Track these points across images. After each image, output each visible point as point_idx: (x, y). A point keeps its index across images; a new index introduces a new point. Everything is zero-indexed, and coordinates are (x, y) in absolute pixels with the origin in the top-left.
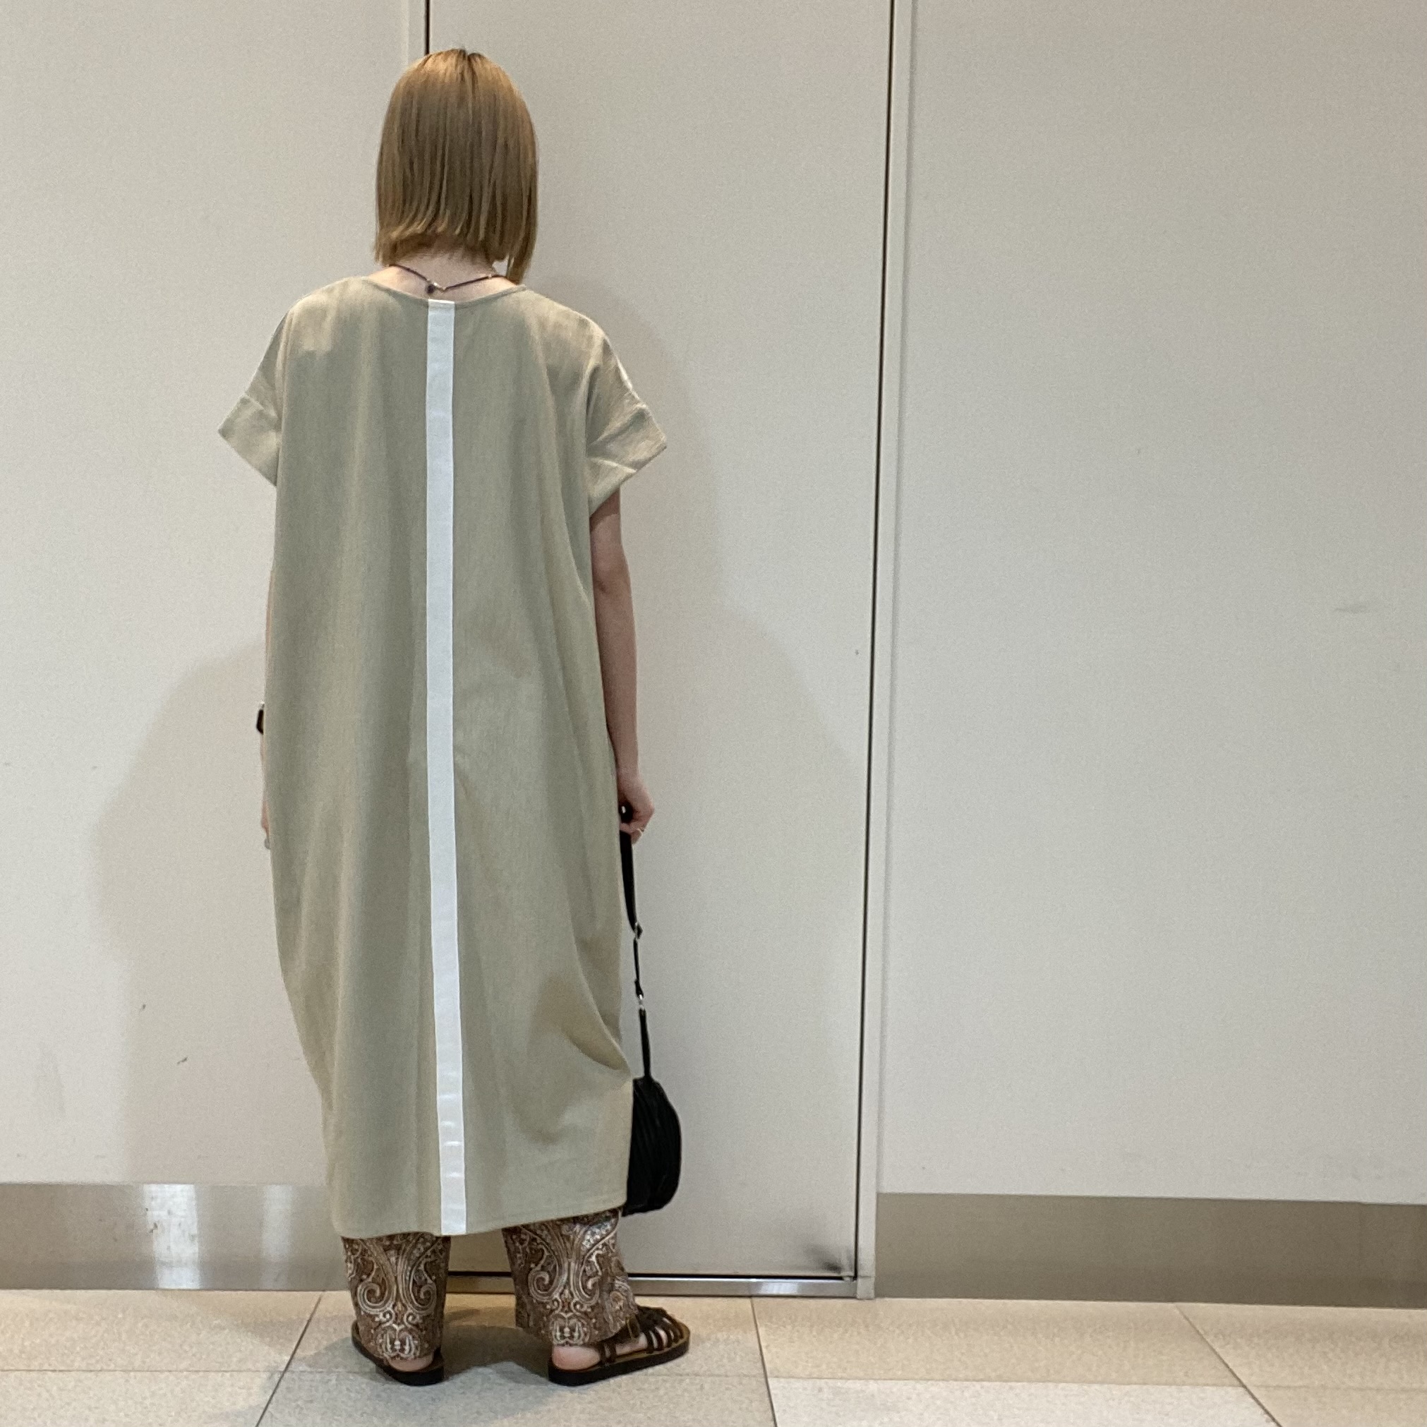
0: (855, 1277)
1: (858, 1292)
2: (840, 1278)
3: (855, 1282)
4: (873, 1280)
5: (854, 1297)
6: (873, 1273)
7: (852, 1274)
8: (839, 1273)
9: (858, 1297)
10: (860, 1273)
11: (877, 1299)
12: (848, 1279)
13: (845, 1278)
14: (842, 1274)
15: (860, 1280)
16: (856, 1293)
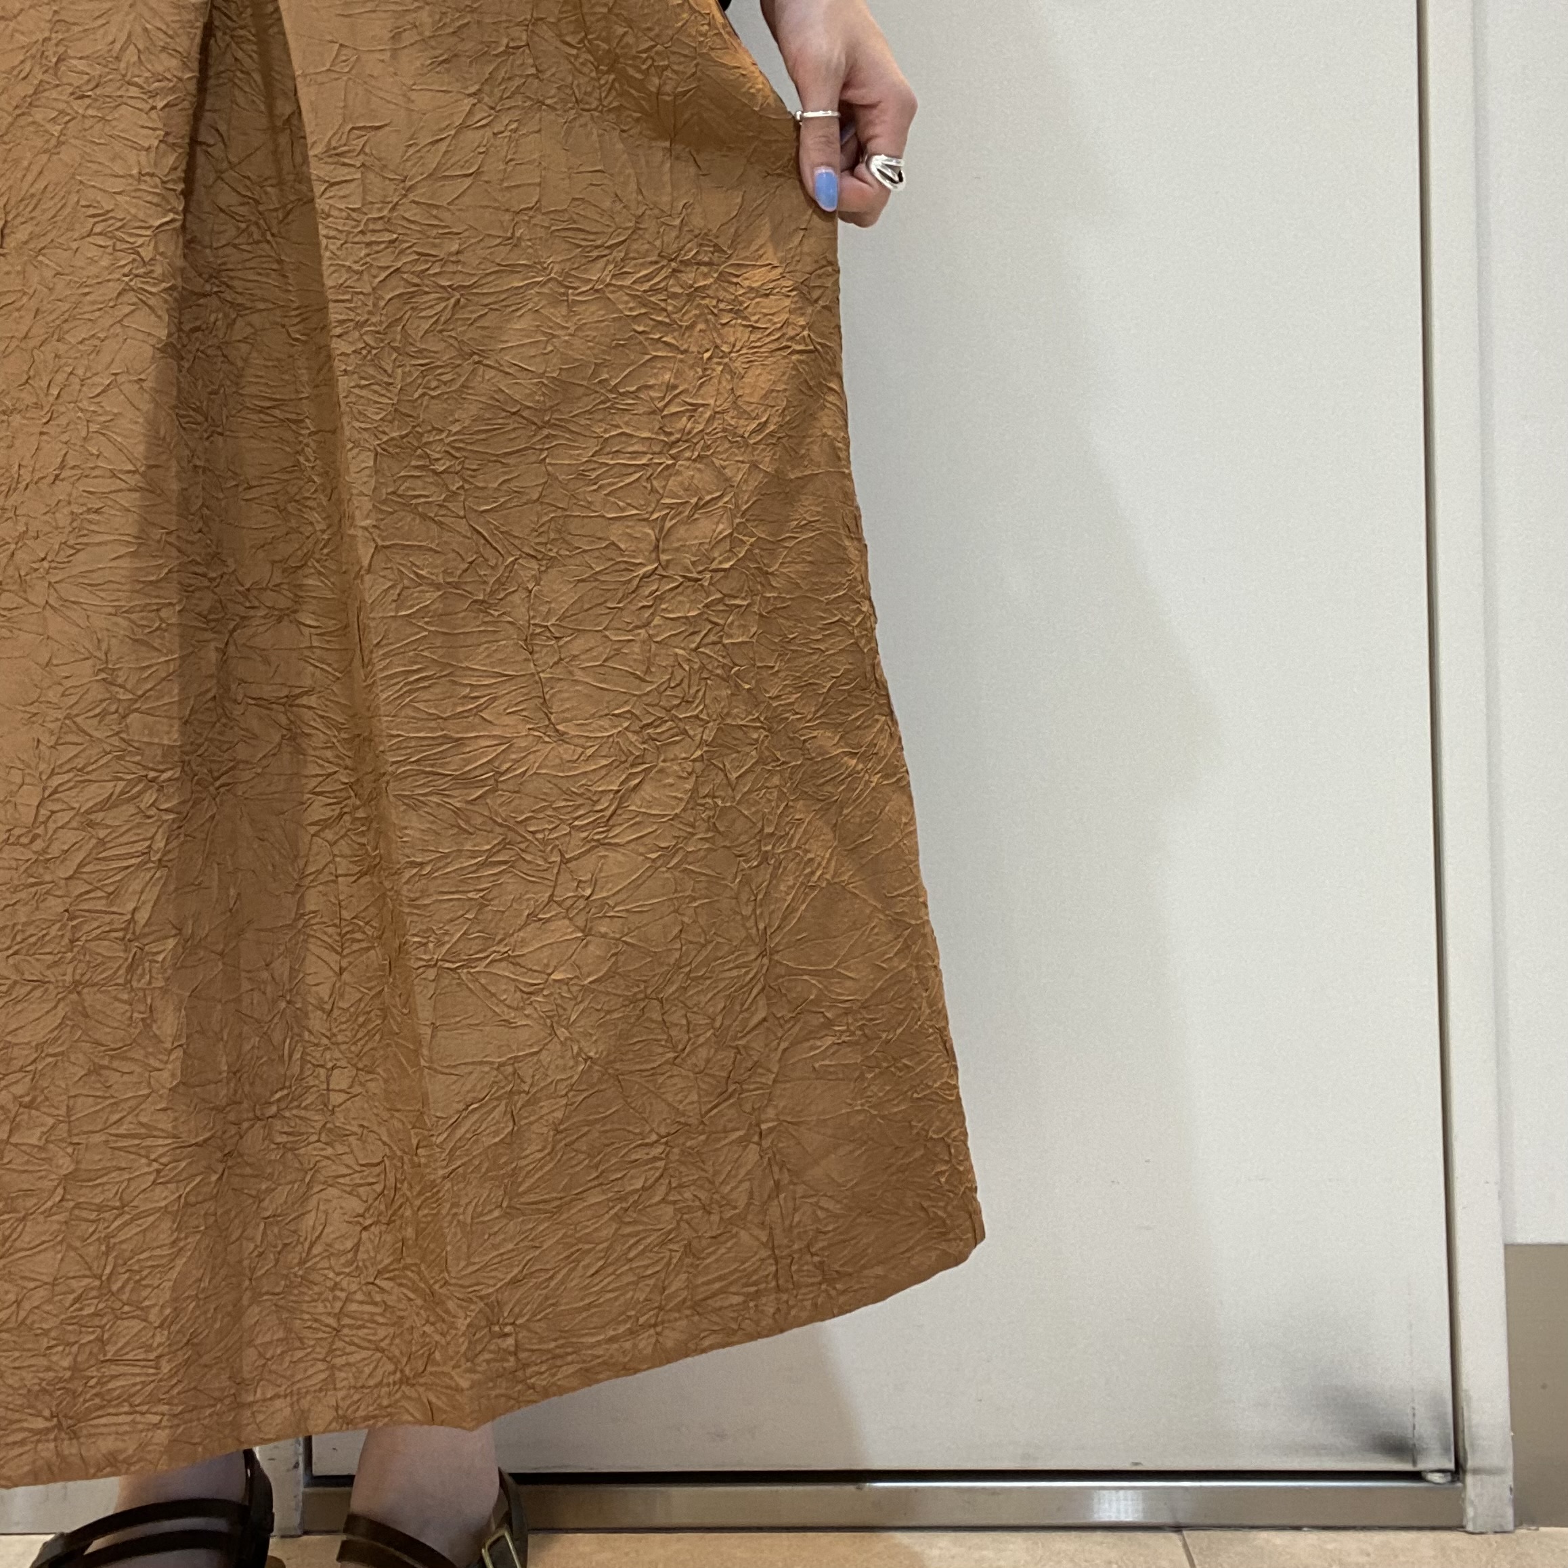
0: (1458, 1472)
1: (1470, 1512)
2: (1417, 1476)
3: (1459, 1485)
4: (1509, 1480)
5: (1460, 1527)
6: (1510, 1463)
7: (1451, 1465)
8: (1414, 1463)
9: (1470, 1528)
10: (1470, 1464)
11: (1522, 1531)
12: (1436, 1478)
13: (1431, 1477)
14: (1420, 1466)
15: (1469, 1479)
16: (1462, 1512)
